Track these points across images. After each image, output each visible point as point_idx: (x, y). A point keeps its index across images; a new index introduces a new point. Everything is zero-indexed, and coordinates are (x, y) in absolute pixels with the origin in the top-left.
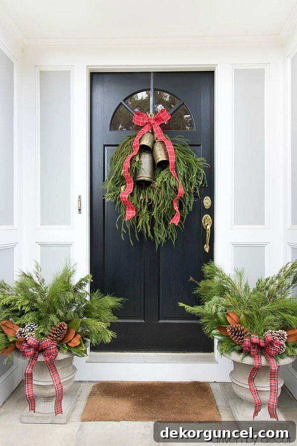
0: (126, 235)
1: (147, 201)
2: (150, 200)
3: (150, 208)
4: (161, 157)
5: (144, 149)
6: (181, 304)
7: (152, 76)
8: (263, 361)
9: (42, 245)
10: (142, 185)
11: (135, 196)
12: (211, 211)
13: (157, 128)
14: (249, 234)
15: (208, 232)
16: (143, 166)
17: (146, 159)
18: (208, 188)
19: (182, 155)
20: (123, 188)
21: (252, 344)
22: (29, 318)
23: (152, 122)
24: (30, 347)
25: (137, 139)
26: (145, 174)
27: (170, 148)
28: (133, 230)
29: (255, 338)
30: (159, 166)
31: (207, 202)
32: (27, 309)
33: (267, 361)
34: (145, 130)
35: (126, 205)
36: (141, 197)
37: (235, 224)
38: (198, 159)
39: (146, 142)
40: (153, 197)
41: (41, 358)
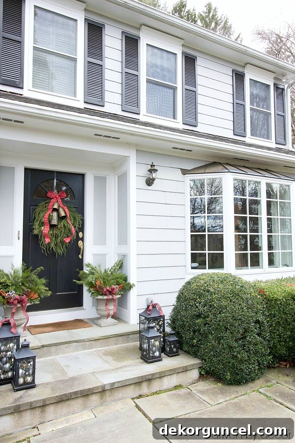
1: (55, 234)
3: (56, 238)
4: (63, 214)
5: (55, 210)
6: (75, 281)
7: (55, 174)
8: (111, 297)
10: (52, 227)
12: (82, 239)
13: (60, 200)
14: (99, 250)
15: (82, 249)
16: (54, 218)
17: (55, 214)
18: (82, 229)
20: (43, 227)
21: (108, 290)
22: (11, 288)
23: (57, 197)
24: (15, 299)
25: (51, 204)
26: (55, 221)
27: (67, 210)
29: (108, 288)
30: (61, 218)
31: (81, 234)
32: (11, 284)
33: (113, 296)
34: (54, 200)
35: (46, 236)
37: (94, 245)
38: (79, 215)
39: (56, 206)
40: (58, 232)
41: (19, 305)
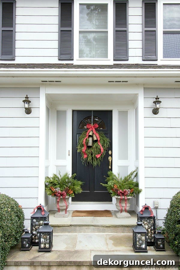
0: (84, 163)
1: (91, 152)
2: (92, 152)
3: (92, 154)
4: (95, 139)
5: (90, 136)
6: (101, 184)
7: (92, 111)
8: (123, 197)
9: (57, 166)
10: (89, 147)
11: (87, 151)
12: (111, 155)
13: (94, 129)
14: (123, 163)
15: (110, 162)
16: (90, 141)
17: (91, 139)
18: (110, 148)
19: (102, 138)
20: (83, 148)
21: (120, 192)
22: (58, 186)
23: (92, 127)
24: (59, 193)
25: (88, 133)
26: (90, 144)
27: (98, 136)
28: (86, 161)
29: (121, 191)
30: (94, 142)
31: (110, 152)
32: (57, 184)
33: (124, 197)
34: (90, 130)
35: (85, 153)
36: (89, 151)
37: (119, 159)
38: (107, 139)
39: (91, 134)
40: (93, 151)
41: (61, 197)
